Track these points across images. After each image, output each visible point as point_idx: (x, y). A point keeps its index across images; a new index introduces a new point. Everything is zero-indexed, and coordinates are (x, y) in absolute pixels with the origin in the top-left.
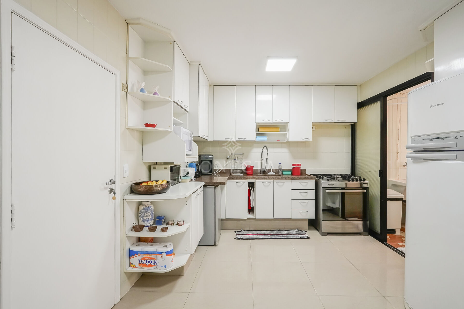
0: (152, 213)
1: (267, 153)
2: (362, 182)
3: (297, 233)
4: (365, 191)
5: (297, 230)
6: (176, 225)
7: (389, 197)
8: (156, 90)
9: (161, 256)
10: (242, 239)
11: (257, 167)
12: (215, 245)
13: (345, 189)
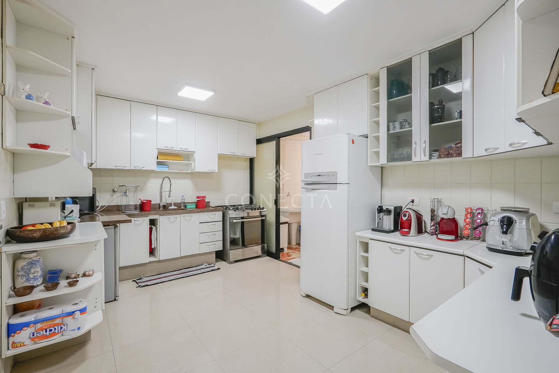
0: (42, 267)
1: (171, 184)
2: (262, 210)
3: (206, 267)
4: (264, 218)
5: (205, 264)
6: (82, 277)
7: (282, 221)
8: (46, 99)
9: (72, 317)
10: (147, 285)
11: (155, 201)
12: (115, 300)
13: (245, 218)
